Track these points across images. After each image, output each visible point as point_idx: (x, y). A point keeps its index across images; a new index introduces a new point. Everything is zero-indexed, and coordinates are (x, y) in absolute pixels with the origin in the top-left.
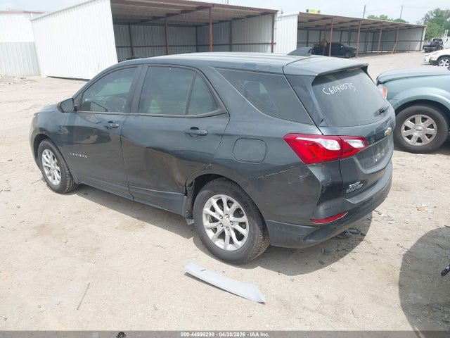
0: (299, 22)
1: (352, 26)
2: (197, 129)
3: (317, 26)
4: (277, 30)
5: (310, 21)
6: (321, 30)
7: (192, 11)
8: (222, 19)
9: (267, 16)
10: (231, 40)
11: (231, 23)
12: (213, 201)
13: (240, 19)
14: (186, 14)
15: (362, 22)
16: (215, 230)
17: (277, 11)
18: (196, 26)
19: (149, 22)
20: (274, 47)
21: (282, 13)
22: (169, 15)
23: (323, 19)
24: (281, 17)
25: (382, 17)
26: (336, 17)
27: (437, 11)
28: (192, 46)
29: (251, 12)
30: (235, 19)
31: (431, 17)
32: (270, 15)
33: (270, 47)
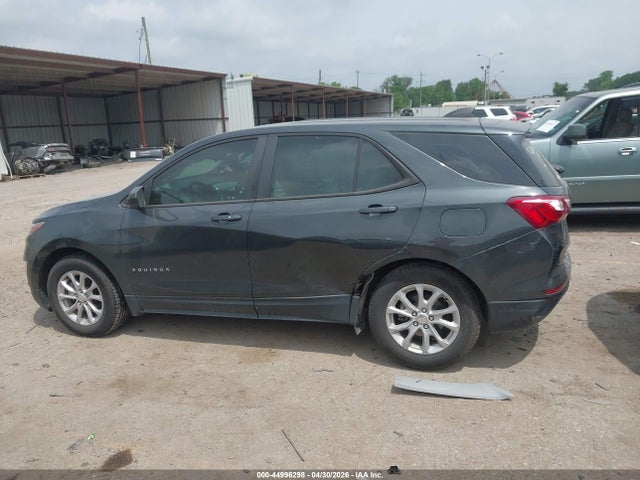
0: (253, 90)
1: (312, 96)
2: (380, 206)
3: (270, 96)
4: (228, 101)
5: (263, 88)
6: (273, 101)
7: (108, 74)
8: (146, 86)
9: (211, 82)
10: (161, 115)
11: (159, 93)
12: (401, 295)
13: (173, 85)
14: (96, 80)
15: (325, 91)
16: (404, 333)
17: (225, 75)
18: (105, 97)
19: (33, 90)
20: (226, 123)
21: (232, 77)
22: (69, 79)
23: (280, 86)
24: (232, 83)
25: (334, 84)
26: (296, 83)
27: (395, 78)
28: (102, 124)
29: (189, 77)
30: (166, 86)
31: (390, 85)
32: (216, 80)
33: (220, 124)
